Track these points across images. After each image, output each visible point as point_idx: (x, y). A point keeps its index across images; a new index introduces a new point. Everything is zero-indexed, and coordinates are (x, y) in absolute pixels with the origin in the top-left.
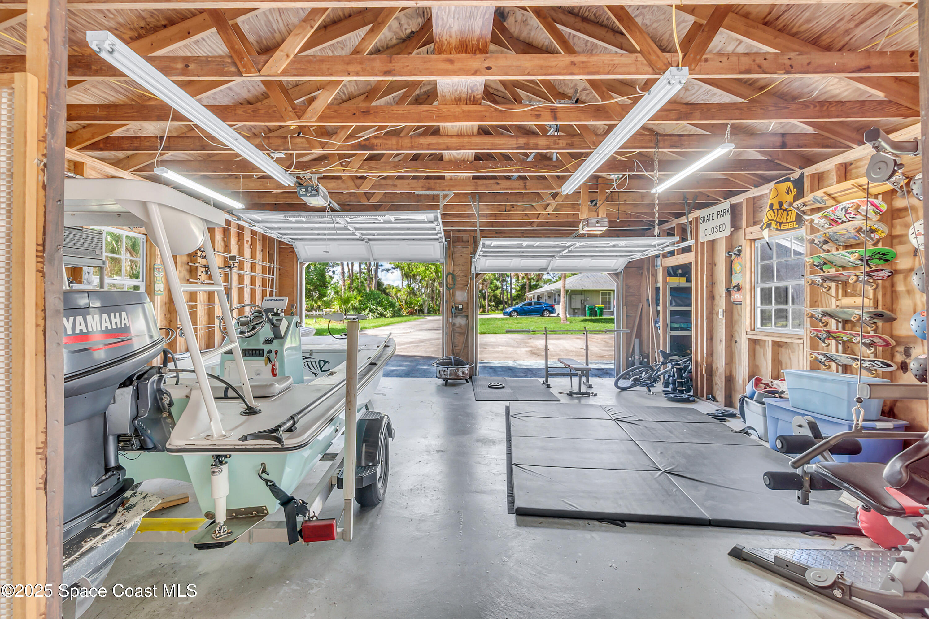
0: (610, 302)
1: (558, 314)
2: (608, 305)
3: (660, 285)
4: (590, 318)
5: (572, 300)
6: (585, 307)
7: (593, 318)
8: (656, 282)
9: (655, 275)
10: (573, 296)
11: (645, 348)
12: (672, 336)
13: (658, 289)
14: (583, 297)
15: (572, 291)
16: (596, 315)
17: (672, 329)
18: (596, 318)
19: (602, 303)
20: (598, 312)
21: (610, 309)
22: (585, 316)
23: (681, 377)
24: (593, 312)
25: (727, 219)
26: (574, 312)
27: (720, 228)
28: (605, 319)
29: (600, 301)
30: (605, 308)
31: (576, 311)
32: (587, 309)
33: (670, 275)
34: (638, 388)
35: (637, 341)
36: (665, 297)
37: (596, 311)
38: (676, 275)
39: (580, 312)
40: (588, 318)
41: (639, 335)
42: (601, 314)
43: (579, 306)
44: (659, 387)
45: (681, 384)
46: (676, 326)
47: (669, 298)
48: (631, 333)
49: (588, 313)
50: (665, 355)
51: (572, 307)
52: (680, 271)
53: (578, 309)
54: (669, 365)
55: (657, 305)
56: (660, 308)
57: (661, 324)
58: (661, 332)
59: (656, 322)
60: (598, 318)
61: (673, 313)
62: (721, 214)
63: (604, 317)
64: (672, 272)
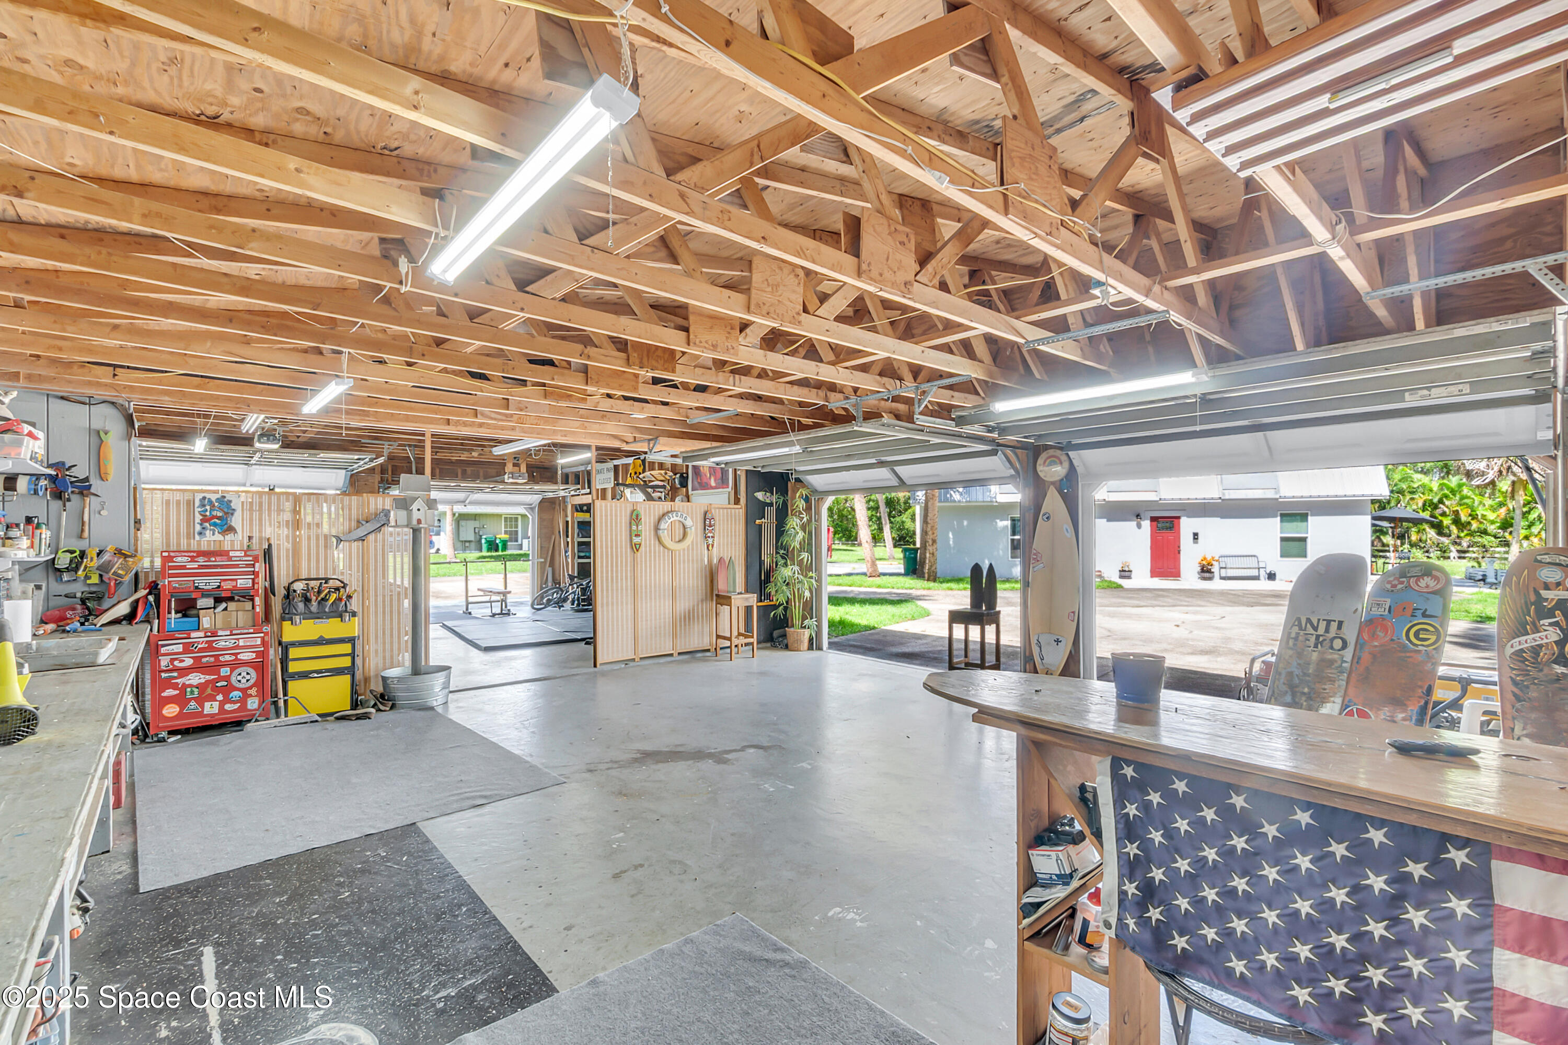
0: (517, 532)
1: (438, 550)
2: (514, 536)
3: (569, 519)
4: (489, 554)
5: (461, 529)
6: (481, 539)
7: (494, 554)
8: (566, 516)
9: (565, 510)
10: (462, 523)
11: (557, 576)
12: (579, 563)
13: (567, 522)
14: (476, 524)
15: (460, 515)
16: (497, 550)
17: (579, 557)
18: (497, 554)
19: (506, 532)
20: (500, 545)
21: (517, 541)
22: (481, 551)
23: (583, 594)
24: (493, 546)
25: (612, 475)
26: (461, 544)
27: (607, 481)
28: (510, 555)
29: (503, 530)
30: (510, 540)
31: (467, 544)
32: (483, 541)
33: (577, 511)
34: (549, 608)
35: (550, 570)
36: (574, 530)
37: (497, 545)
38: (582, 511)
39: (473, 545)
40: (485, 553)
41: (552, 564)
42: (505, 548)
43: (471, 537)
44: (568, 605)
45: (583, 600)
46: (582, 554)
47: (576, 531)
48: (545, 562)
49: (485, 546)
50: (572, 578)
51: (461, 539)
52: (585, 508)
53: (470, 542)
54: (575, 586)
55: (567, 536)
56: (569, 540)
57: (569, 553)
58: (570, 560)
59: (566, 552)
60: (500, 553)
61: (580, 544)
62: (608, 470)
63: (509, 552)
64: (580, 508)
